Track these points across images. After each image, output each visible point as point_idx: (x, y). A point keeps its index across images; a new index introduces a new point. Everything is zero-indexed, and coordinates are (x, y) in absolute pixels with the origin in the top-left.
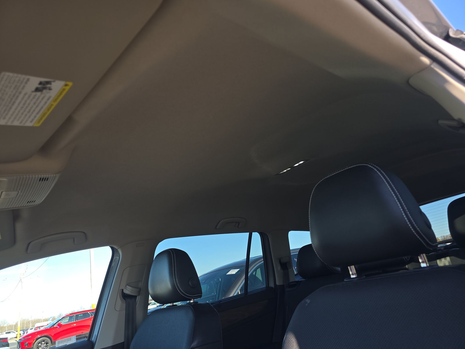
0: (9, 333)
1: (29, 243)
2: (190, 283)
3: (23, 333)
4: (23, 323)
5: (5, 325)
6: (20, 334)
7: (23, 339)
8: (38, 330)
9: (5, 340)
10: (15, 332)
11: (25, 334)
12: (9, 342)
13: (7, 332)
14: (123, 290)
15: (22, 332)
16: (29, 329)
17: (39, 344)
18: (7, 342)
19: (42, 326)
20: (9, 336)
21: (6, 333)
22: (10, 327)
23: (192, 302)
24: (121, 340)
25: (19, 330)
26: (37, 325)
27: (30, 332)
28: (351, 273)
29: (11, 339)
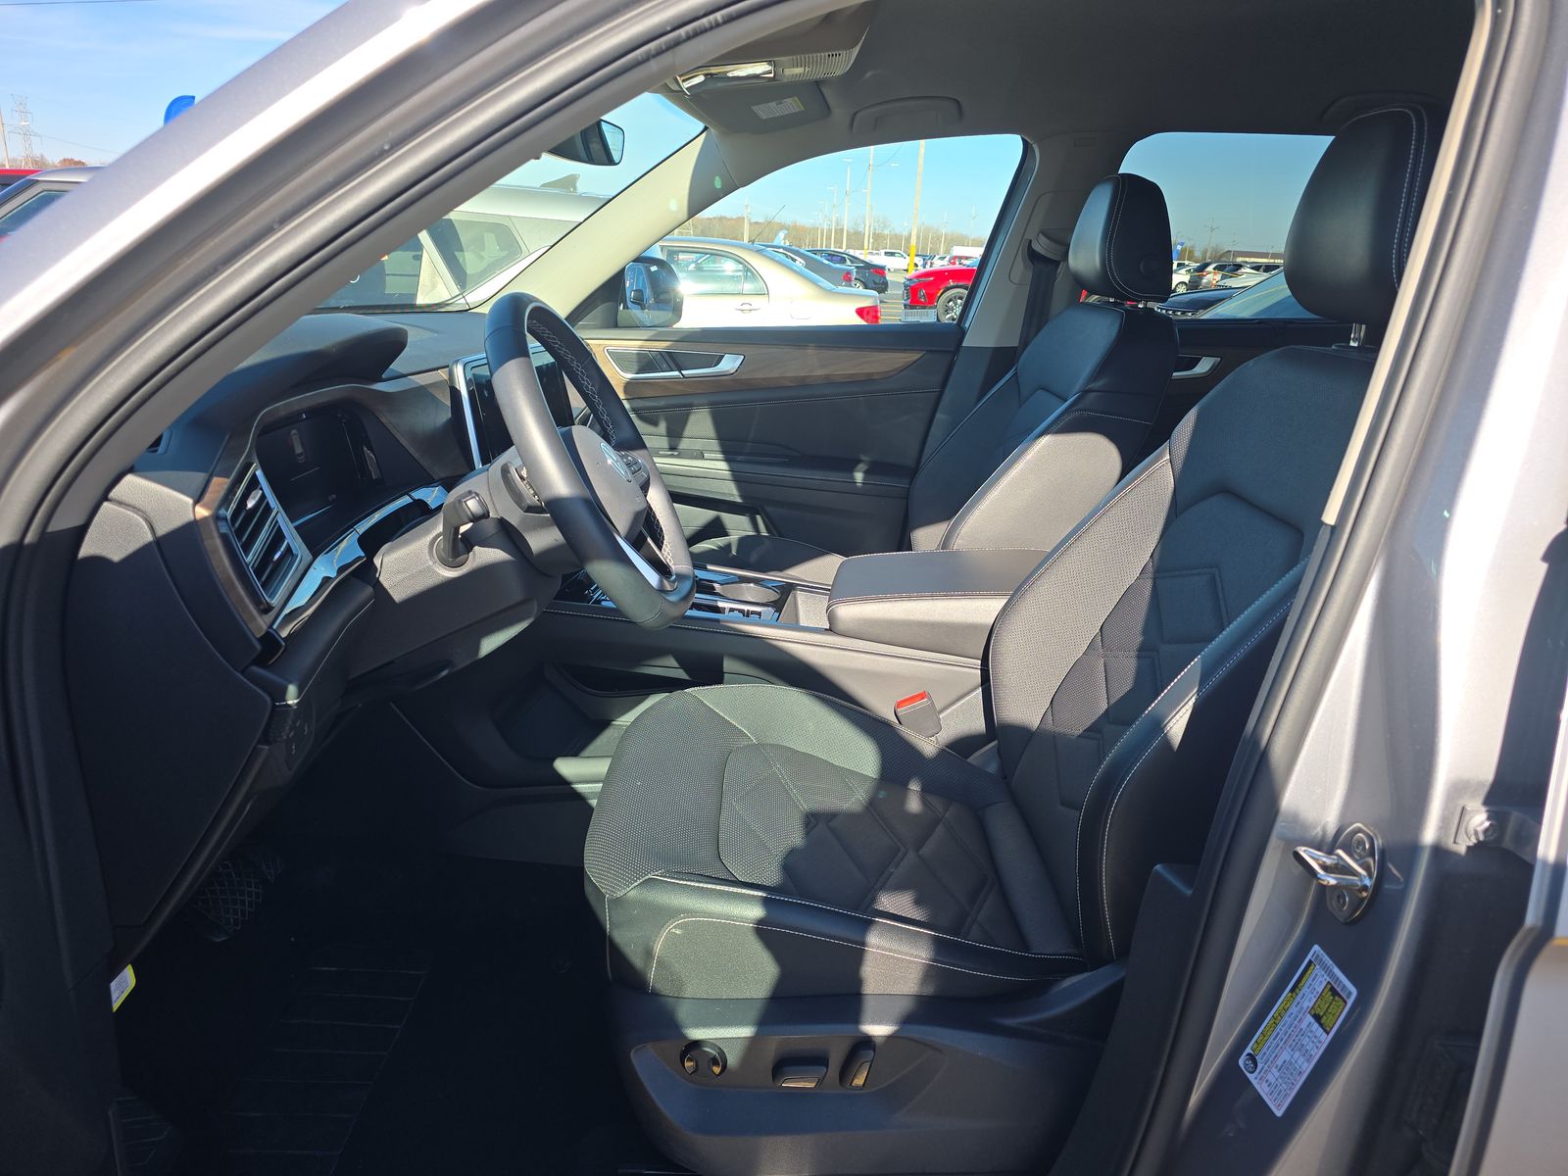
0: (892, 254)
1: (856, 113)
2: (1141, 266)
3: (922, 262)
4: (923, 237)
5: (886, 232)
6: (916, 265)
7: (916, 280)
8: (957, 266)
9: (880, 270)
10: (905, 255)
11: (928, 268)
12: (889, 277)
13: (888, 250)
14: (1031, 241)
15: (919, 261)
16: (937, 257)
17: (951, 303)
18: (885, 278)
19: (967, 258)
20: (890, 263)
21: (886, 253)
22: (896, 238)
23: (1140, 306)
24: (1013, 342)
25: (913, 252)
26: (958, 251)
27: (939, 264)
28: (1352, 336)
29: (896, 271)
